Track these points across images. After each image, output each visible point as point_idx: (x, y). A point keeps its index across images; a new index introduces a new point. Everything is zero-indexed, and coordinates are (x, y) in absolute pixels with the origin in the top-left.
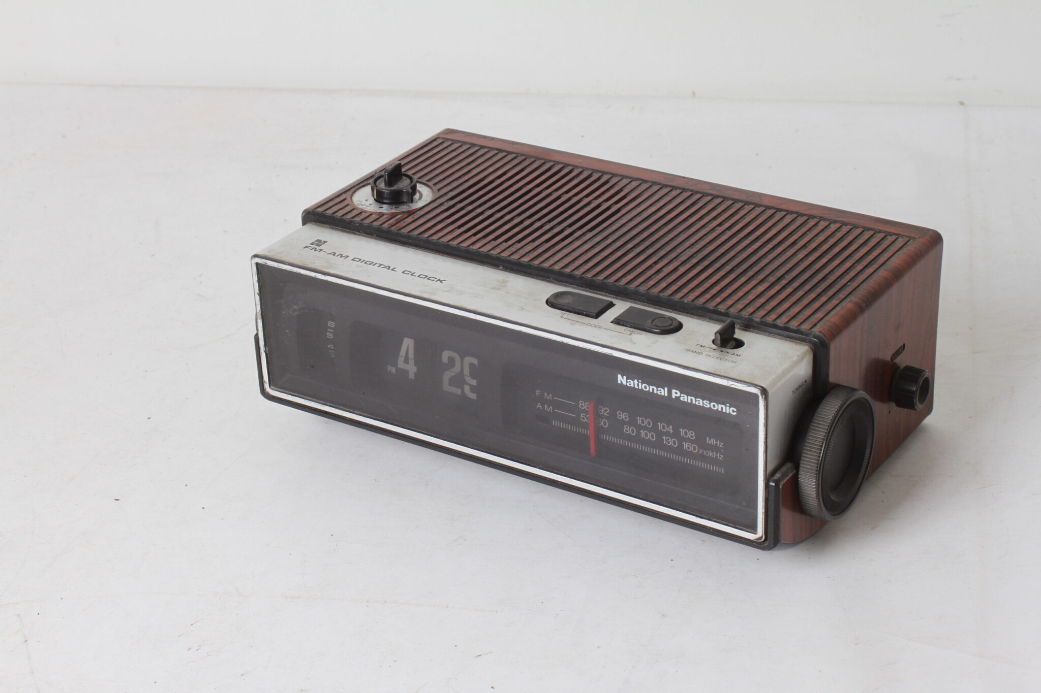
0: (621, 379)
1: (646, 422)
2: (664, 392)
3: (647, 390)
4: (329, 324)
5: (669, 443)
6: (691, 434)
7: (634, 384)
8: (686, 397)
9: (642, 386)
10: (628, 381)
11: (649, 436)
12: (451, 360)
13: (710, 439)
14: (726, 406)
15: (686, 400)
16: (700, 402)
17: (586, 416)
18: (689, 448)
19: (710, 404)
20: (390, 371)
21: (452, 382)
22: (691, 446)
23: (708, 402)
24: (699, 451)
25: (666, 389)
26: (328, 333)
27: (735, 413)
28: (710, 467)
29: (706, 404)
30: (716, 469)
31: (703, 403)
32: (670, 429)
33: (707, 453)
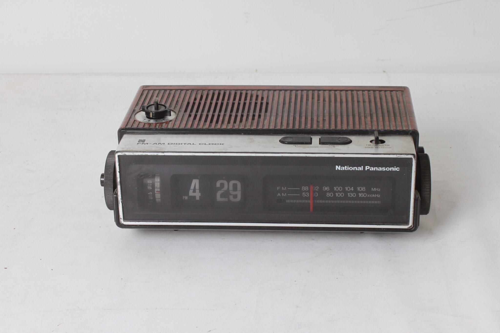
0: (338, 168)
1: (339, 189)
2: (361, 169)
3: (352, 169)
4: (148, 182)
5: (351, 196)
6: (363, 189)
7: (345, 168)
8: (373, 168)
9: (349, 168)
10: (342, 167)
11: (341, 195)
12: (222, 185)
13: (373, 189)
14: (394, 168)
15: (373, 170)
16: (380, 169)
17: (305, 194)
18: (362, 196)
19: (386, 169)
20: (184, 199)
21: (222, 196)
22: (363, 195)
23: (385, 168)
24: (367, 196)
25: (362, 167)
26: (148, 187)
27: (399, 170)
28: (373, 202)
29: (384, 169)
30: (376, 202)
31: (382, 169)
32: (352, 189)
33: (372, 196)
